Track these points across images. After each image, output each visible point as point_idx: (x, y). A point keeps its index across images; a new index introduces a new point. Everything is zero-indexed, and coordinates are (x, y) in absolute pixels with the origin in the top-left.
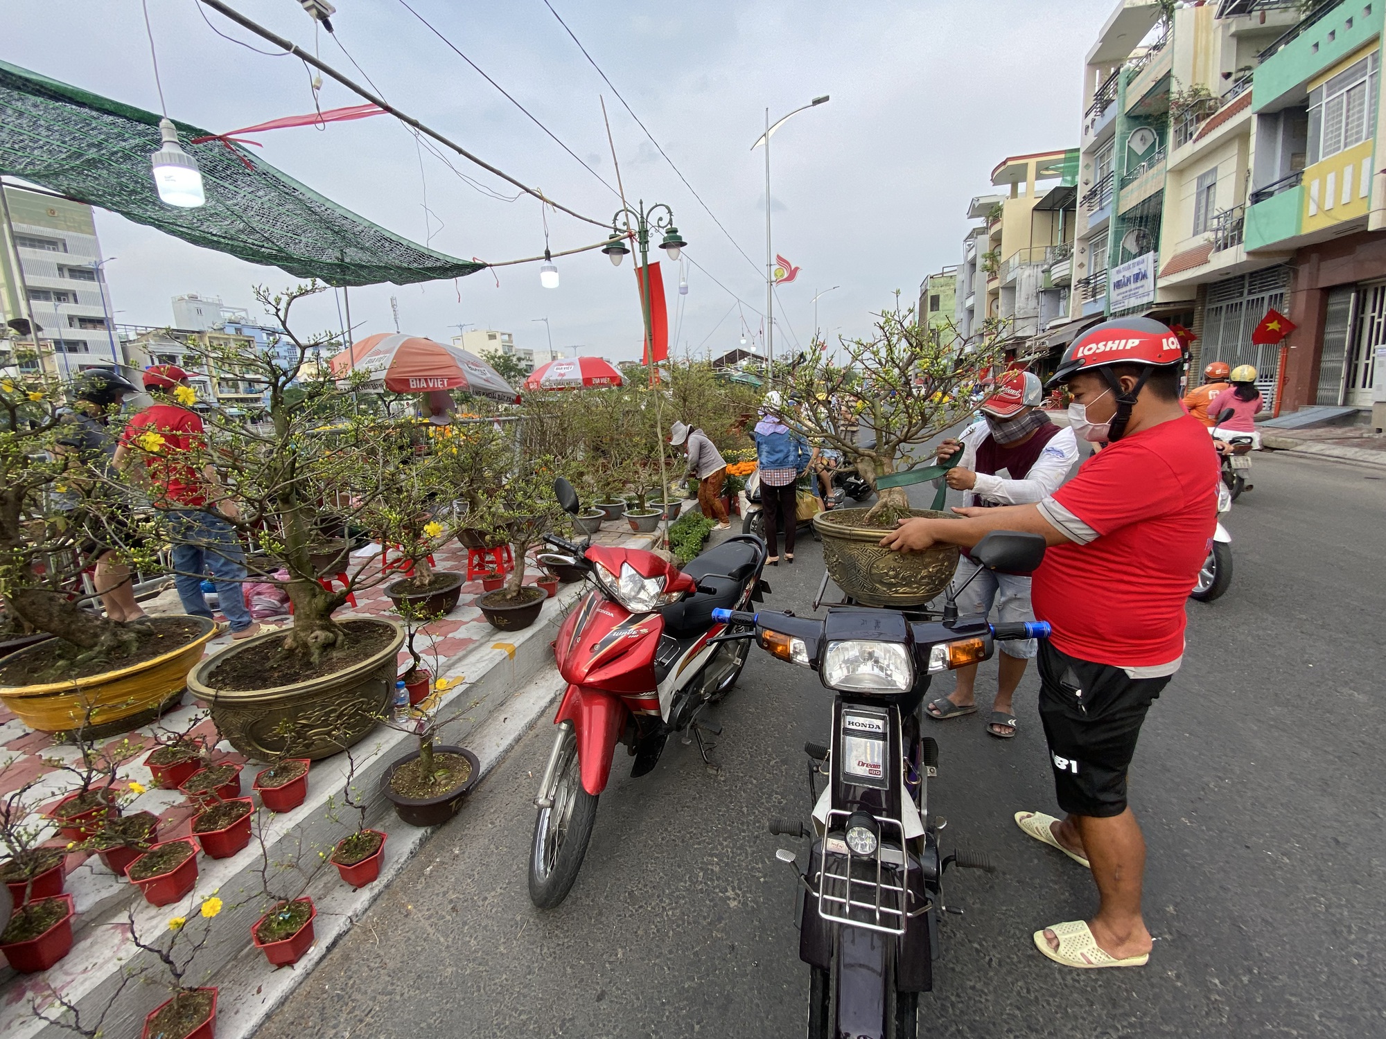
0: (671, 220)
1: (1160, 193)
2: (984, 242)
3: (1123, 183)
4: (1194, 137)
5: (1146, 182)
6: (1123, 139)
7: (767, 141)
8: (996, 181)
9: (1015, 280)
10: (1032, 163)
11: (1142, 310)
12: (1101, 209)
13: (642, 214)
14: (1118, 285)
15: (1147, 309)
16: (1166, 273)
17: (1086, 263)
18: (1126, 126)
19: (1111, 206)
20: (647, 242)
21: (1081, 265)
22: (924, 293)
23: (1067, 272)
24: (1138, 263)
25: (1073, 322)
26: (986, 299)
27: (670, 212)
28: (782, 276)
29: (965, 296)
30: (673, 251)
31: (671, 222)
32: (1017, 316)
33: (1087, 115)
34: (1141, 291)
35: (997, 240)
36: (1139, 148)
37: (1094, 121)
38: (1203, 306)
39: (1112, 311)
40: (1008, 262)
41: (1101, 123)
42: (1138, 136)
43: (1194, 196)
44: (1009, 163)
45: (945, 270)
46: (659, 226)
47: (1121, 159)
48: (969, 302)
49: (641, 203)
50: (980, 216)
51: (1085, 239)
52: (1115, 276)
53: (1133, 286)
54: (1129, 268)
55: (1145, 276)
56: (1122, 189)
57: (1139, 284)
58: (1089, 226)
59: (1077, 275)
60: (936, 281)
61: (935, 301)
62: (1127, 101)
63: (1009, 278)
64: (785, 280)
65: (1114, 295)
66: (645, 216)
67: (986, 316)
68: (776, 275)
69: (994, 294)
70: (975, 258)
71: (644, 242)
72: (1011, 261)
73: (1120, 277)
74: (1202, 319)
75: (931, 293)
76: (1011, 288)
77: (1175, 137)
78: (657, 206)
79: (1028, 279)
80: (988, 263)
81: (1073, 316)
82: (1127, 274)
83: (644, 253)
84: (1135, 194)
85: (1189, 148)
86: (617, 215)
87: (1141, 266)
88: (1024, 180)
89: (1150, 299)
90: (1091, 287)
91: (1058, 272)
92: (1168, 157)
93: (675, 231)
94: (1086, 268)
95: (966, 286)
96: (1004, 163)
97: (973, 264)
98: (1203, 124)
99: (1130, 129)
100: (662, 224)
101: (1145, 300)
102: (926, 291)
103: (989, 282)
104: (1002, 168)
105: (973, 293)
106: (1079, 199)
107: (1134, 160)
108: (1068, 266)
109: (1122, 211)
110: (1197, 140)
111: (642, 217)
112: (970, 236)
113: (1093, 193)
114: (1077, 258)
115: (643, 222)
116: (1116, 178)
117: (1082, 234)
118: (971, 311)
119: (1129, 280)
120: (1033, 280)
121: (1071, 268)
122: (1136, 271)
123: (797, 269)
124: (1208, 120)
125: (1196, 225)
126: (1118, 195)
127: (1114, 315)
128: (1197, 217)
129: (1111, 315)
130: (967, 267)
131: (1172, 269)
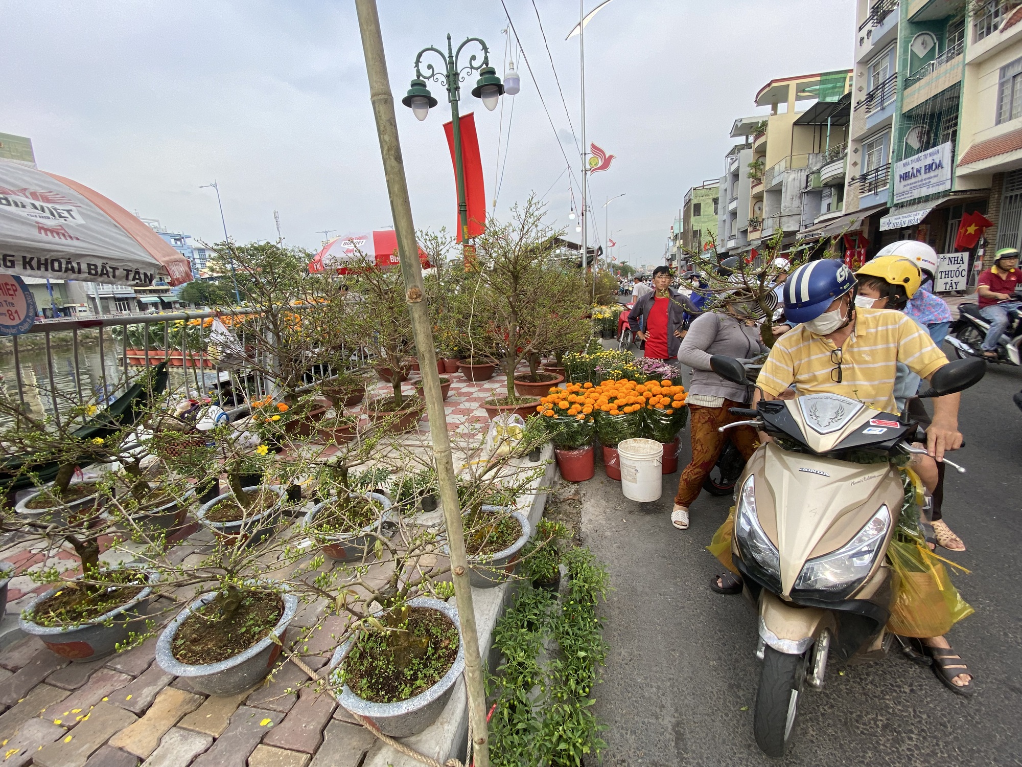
0: (486, 58)
1: (957, 87)
2: (748, 156)
3: (907, 84)
4: (1001, 27)
5: (938, 78)
6: (906, 42)
7: (582, 30)
8: (760, 101)
9: (781, 184)
10: (793, 85)
11: (938, 198)
12: (883, 109)
13: (450, 52)
14: (905, 177)
15: (944, 197)
16: (966, 161)
17: (859, 162)
18: (908, 31)
19: (893, 106)
20: (457, 88)
21: (855, 164)
22: (688, 203)
23: (840, 171)
24: (931, 155)
25: (846, 215)
26: (750, 203)
27: (485, 48)
28: (597, 164)
29: (728, 201)
30: (491, 100)
31: (486, 61)
32: (783, 214)
33: (860, 29)
34: (933, 181)
35: (761, 152)
36: (921, 53)
37: (870, 32)
38: (1000, 194)
39: (895, 202)
40: (773, 168)
41: (879, 32)
42: (920, 40)
43: (997, 87)
44: (774, 85)
45: (706, 183)
46: (472, 67)
47: (905, 60)
48: (732, 206)
49: (449, 38)
50: (740, 135)
51: (857, 140)
52: (900, 168)
53: (924, 176)
54: (919, 159)
55: (939, 166)
56: (905, 89)
57: (932, 174)
58: (868, 126)
59: (851, 172)
60: (698, 192)
61: (697, 207)
62: (910, 8)
63: (775, 182)
64: (599, 168)
65: (899, 186)
66: (454, 54)
67: (750, 216)
68: (590, 164)
69: (759, 198)
70: (738, 169)
71: (453, 87)
72: (777, 168)
73: (909, 169)
74: (998, 207)
75: (694, 201)
76: (777, 192)
77: (975, 31)
78: (468, 41)
79: (793, 182)
80: (753, 171)
81: (847, 208)
82: (917, 166)
83: (454, 102)
84: (922, 92)
85: (995, 39)
86: (420, 55)
87: (935, 157)
88: (785, 99)
89: (947, 186)
90: (868, 182)
91: (829, 172)
92: (967, 51)
93: (492, 72)
94: (859, 167)
95: (729, 192)
96: (769, 85)
97: (736, 176)
98: (1010, 14)
99: (912, 34)
100: (476, 64)
101: (941, 189)
102: (690, 200)
103: (753, 187)
104: (767, 89)
105: (736, 199)
106: (853, 104)
107: (917, 64)
108: (842, 165)
109: (905, 110)
110: (1002, 31)
111: (451, 56)
112: (732, 152)
113: (871, 97)
114: (850, 159)
115: (451, 63)
116: (899, 79)
117: (856, 136)
118: (734, 214)
119: (919, 171)
120: (797, 183)
121: (845, 167)
122: (929, 161)
123: (611, 157)
124: (1015, 11)
125: (999, 115)
126: (902, 95)
127: (901, 206)
128: (1000, 107)
129: (896, 205)
130: (729, 178)
131: (972, 157)
